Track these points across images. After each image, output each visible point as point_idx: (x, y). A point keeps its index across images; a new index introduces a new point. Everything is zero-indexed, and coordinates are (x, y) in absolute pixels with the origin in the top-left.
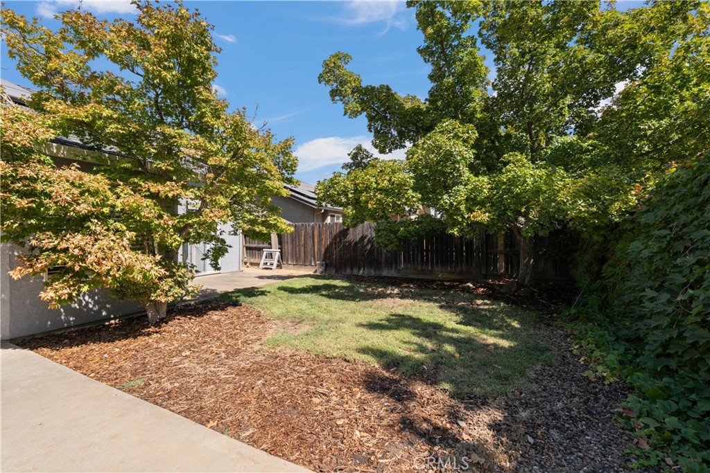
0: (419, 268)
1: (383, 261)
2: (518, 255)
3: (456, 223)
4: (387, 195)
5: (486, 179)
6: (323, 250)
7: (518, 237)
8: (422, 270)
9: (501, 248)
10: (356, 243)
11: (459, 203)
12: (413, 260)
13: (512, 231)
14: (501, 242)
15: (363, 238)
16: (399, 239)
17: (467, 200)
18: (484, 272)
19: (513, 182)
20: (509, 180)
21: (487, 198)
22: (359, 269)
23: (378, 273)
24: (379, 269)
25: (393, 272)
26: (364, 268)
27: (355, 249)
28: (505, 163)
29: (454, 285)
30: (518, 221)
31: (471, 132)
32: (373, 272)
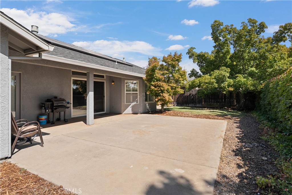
0: (209, 104)
1: (197, 102)
2: (240, 100)
3: (225, 91)
4: (209, 84)
5: (232, 80)
6: (176, 99)
7: (240, 94)
8: (210, 104)
9: (235, 97)
10: (188, 96)
11: (226, 86)
12: (207, 102)
13: (238, 92)
14: (235, 95)
15: (190, 94)
16: (205, 95)
17: (227, 85)
18: (229, 105)
19: (239, 81)
20: (238, 81)
21: (232, 85)
22: (189, 104)
23: (195, 106)
24: (195, 104)
25: (200, 105)
26: (190, 104)
27: (187, 98)
28: (237, 77)
29: (221, 108)
30: (240, 90)
31: (229, 70)
32: (193, 105)
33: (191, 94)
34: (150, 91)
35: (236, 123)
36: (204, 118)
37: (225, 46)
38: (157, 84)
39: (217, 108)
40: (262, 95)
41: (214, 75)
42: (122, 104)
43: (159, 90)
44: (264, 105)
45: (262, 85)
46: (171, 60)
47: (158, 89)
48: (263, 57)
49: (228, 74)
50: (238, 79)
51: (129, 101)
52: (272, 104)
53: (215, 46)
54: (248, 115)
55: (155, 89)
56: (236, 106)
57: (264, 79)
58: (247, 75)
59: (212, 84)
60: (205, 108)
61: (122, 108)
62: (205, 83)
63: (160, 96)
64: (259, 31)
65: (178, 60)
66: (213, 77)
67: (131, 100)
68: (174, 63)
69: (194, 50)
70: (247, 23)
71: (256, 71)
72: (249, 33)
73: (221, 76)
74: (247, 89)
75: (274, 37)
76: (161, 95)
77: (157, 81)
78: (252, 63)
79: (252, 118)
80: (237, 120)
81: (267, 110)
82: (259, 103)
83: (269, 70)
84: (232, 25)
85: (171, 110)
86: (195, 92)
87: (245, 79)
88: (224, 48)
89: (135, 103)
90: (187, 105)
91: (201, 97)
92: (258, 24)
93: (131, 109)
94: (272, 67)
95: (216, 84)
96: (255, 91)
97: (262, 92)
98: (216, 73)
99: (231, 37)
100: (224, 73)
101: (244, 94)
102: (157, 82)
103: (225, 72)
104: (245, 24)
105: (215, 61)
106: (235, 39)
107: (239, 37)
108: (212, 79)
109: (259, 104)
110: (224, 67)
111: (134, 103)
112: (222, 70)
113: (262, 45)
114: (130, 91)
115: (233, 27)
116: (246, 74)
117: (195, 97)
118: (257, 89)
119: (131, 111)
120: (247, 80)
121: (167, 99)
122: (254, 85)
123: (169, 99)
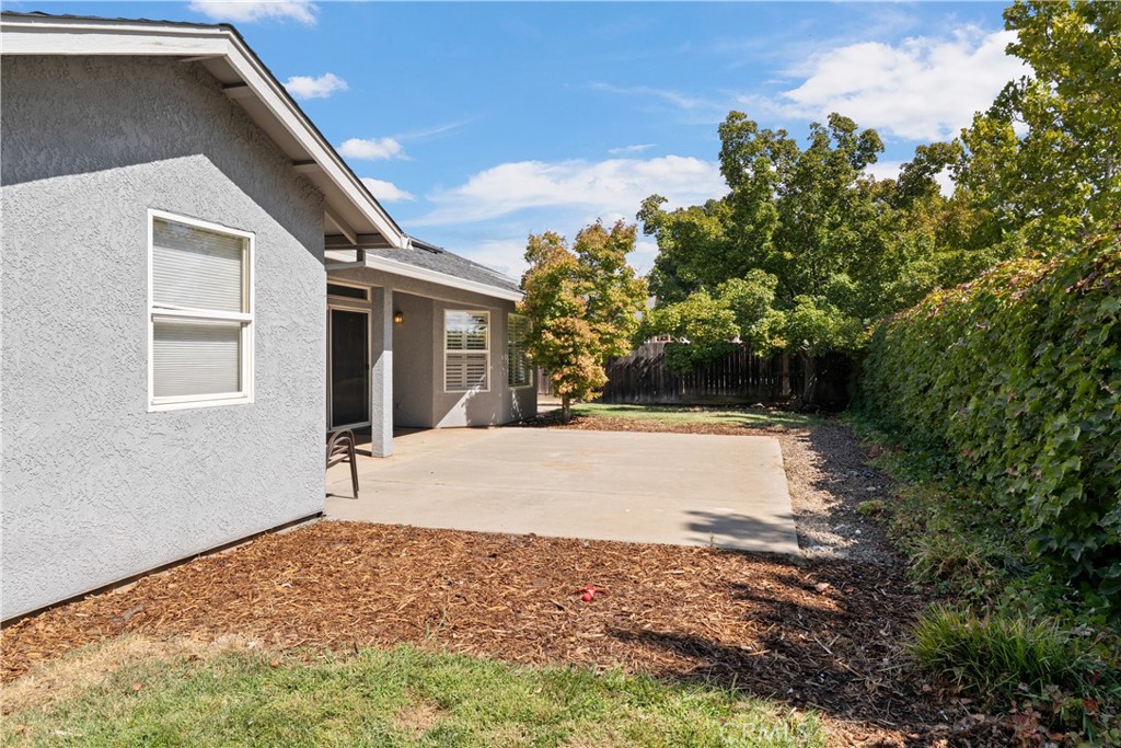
0: (703, 393)
1: (662, 386)
2: (803, 378)
3: (760, 347)
4: (715, 326)
5: (781, 313)
7: (804, 359)
8: (707, 395)
9: (786, 370)
10: (629, 366)
11: (764, 332)
12: (696, 386)
13: (798, 354)
14: (786, 363)
15: (638, 360)
16: (693, 363)
17: (769, 330)
18: (770, 395)
19: (804, 318)
20: (800, 317)
21: (784, 329)
22: (633, 397)
23: (656, 400)
24: (657, 395)
25: (673, 399)
26: (639, 394)
27: (628, 374)
28: (797, 303)
29: (745, 406)
30: (803, 344)
31: (774, 280)
32: (649, 400)
33: (642, 358)
34: (537, 348)
35: (803, 441)
36: (709, 432)
37: (760, 198)
38: (565, 323)
39: (732, 407)
40: (867, 362)
41: (730, 295)
42: (436, 392)
43: (569, 346)
44: (873, 392)
45: (867, 331)
46: (605, 247)
47: (566, 340)
48: (872, 245)
49: (772, 293)
50: (801, 310)
51: (455, 383)
52: (891, 386)
53: (730, 196)
54: (829, 422)
55: (558, 342)
56: (789, 398)
57: (872, 313)
58: (824, 298)
59: (723, 326)
60: (693, 406)
61: (436, 407)
62: (698, 320)
63: (569, 364)
64: (860, 157)
65: (625, 244)
66: (727, 303)
67: (464, 380)
68: (613, 256)
69: (662, 206)
70: (828, 128)
71: (852, 287)
72: (833, 166)
73: (750, 301)
74: (826, 344)
75: (902, 178)
76: (574, 361)
77: (564, 314)
78: (840, 261)
79: (841, 429)
80: (803, 434)
81: (880, 403)
82: (858, 387)
83: (886, 284)
84: (783, 133)
85: (584, 413)
86: (655, 350)
87: (821, 312)
88: (758, 205)
89: (478, 391)
90: (628, 399)
91: (680, 368)
92: (857, 134)
93: (464, 409)
94: (894, 275)
95: (735, 326)
96: (848, 350)
97: (867, 354)
98: (735, 288)
99: (778, 169)
100: (759, 291)
101: (817, 358)
102: (563, 320)
103: (761, 286)
104: (821, 131)
105: (729, 247)
106: (790, 177)
107: (804, 177)
108: (724, 309)
109: (858, 391)
110: (760, 271)
111: (473, 391)
112: (752, 280)
113: (871, 206)
114: (458, 346)
115: (786, 138)
116: (822, 293)
117: (655, 369)
118: (854, 345)
119: (465, 417)
120: (826, 315)
121: (591, 377)
122: (845, 332)
123: (596, 375)
